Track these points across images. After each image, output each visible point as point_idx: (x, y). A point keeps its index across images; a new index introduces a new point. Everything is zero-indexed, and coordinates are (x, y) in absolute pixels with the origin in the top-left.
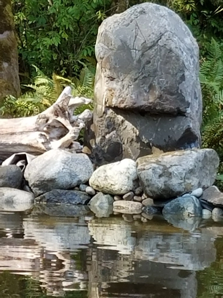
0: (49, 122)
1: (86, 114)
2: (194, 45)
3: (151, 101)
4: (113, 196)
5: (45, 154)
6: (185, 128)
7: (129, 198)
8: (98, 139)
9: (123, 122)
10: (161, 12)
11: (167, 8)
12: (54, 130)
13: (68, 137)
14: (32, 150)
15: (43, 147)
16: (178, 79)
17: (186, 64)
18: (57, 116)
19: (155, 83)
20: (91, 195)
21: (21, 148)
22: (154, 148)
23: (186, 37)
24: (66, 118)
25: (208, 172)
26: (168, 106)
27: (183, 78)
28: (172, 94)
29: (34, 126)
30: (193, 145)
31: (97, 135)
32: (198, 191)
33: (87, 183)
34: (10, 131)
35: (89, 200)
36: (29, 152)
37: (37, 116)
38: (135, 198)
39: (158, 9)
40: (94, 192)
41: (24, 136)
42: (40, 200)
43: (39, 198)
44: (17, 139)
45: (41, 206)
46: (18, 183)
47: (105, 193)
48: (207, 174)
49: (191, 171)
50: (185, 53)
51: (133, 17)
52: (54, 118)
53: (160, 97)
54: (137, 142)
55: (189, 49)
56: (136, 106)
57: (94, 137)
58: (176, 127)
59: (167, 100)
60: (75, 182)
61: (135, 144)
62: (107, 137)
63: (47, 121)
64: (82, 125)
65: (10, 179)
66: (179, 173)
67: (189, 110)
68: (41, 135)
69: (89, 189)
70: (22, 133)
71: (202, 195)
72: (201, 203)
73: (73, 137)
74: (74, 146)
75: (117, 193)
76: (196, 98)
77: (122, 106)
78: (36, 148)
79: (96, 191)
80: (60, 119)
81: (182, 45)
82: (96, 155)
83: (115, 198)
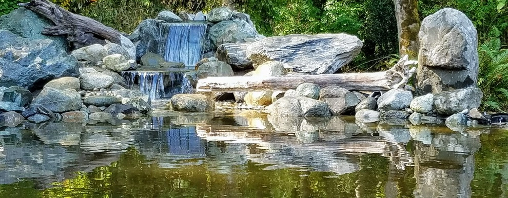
0: (393, 75)
1: (413, 69)
2: (473, 30)
3: (446, 62)
4: (422, 113)
5: (389, 91)
6: (466, 76)
7: (430, 115)
8: (419, 83)
9: (433, 73)
10: (454, 13)
11: (458, 11)
12: (396, 78)
13: (402, 82)
14: (384, 89)
15: (389, 88)
16: (462, 50)
17: (468, 41)
18: (397, 71)
19: (449, 52)
20: (410, 113)
21: (378, 89)
22: (450, 87)
23: (468, 26)
24: (402, 72)
25: (475, 100)
26: (456, 65)
27: (466, 49)
28: (459, 58)
29: (385, 77)
30: (471, 86)
31: (419, 81)
32: (466, 111)
33: (409, 107)
34: (372, 79)
35: (409, 116)
36: (382, 91)
37: (386, 72)
38: (433, 115)
39: (452, 11)
40: (412, 112)
41: (379, 82)
42: (383, 116)
43: (382, 115)
44: (375, 84)
45: (383, 119)
46: (374, 107)
47: (417, 112)
48: (474, 102)
49: (463, 100)
50: (467, 35)
51: (439, 16)
52: (396, 72)
53: (452, 60)
54: (440, 84)
55: (470, 33)
56: (438, 65)
57: (417, 82)
58: (461, 76)
59: (456, 61)
60: (402, 106)
61: (439, 85)
62: (424, 82)
63: (392, 73)
64: (410, 76)
65: (369, 105)
66: (455, 101)
67: (468, 67)
68: (388, 81)
69: (409, 110)
70: (378, 80)
71: (468, 113)
72: (467, 118)
73: (405, 83)
74: (406, 87)
75: (424, 112)
76: (474, 60)
77: (431, 65)
78: (386, 88)
79: (413, 111)
80: (398, 72)
81: (465, 30)
82: (418, 91)
83: (423, 115)
